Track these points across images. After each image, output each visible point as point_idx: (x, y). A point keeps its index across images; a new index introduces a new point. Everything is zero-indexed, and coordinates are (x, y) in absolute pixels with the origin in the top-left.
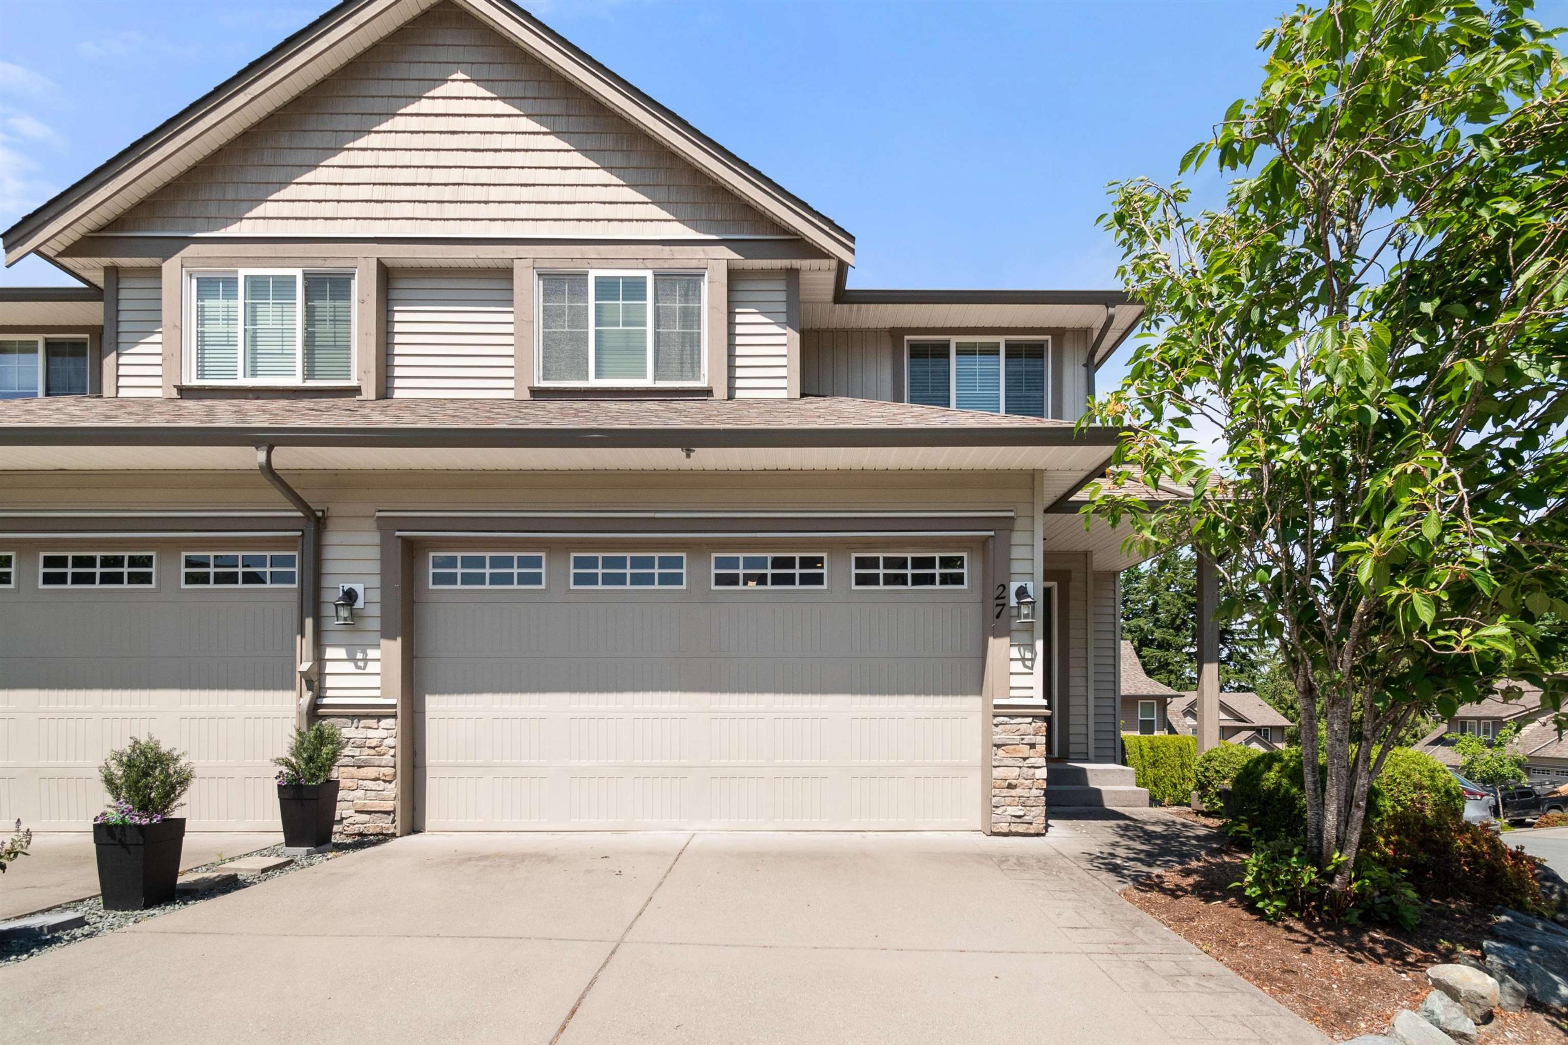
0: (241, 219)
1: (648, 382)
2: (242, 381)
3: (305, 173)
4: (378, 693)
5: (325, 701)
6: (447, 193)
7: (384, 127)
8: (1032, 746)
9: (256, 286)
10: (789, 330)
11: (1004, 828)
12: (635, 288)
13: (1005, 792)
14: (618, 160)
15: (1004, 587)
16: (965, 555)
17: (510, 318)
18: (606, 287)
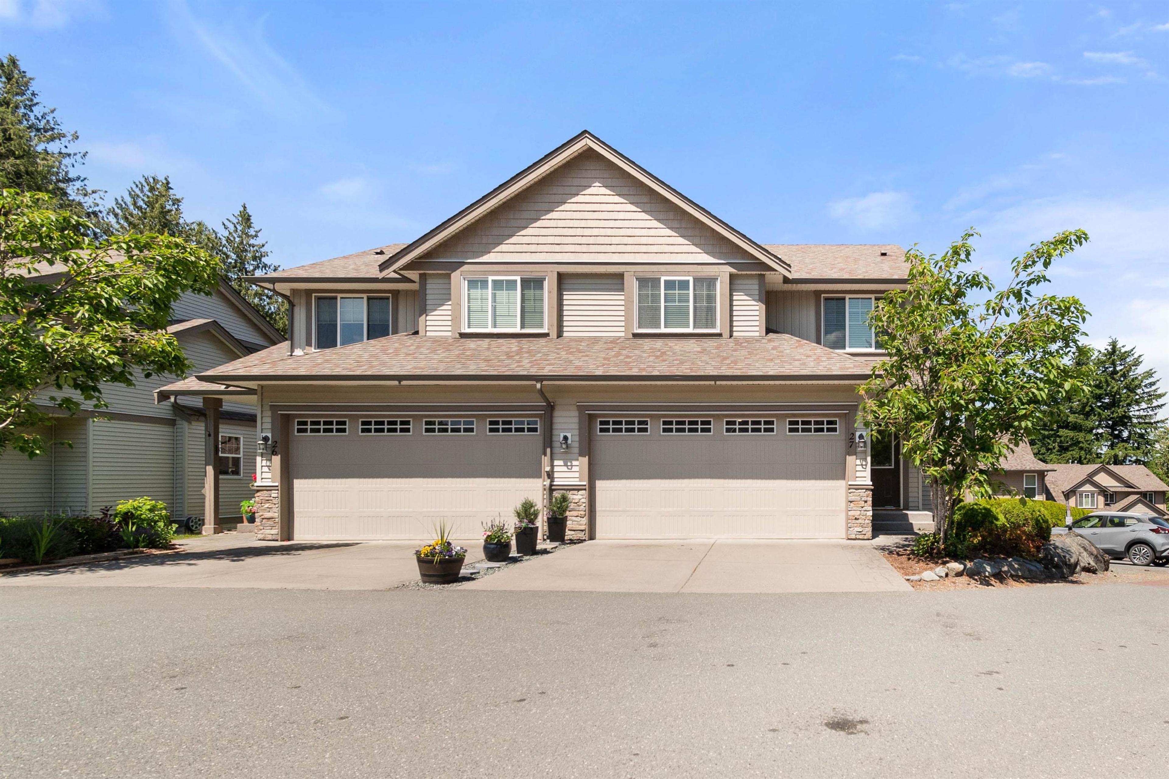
0: (490, 252)
1: (690, 330)
2: (490, 330)
3: (521, 231)
4: (578, 480)
5: (555, 483)
6: (591, 240)
7: (560, 208)
8: (866, 502)
9: (497, 284)
10: (760, 303)
11: (853, 537)
12: (684, 285)
13: (854, 521)
14: (676, 224)
15: (853, 434)
16: (837, 419)
17: (623, 297)
18: (670, 285)
